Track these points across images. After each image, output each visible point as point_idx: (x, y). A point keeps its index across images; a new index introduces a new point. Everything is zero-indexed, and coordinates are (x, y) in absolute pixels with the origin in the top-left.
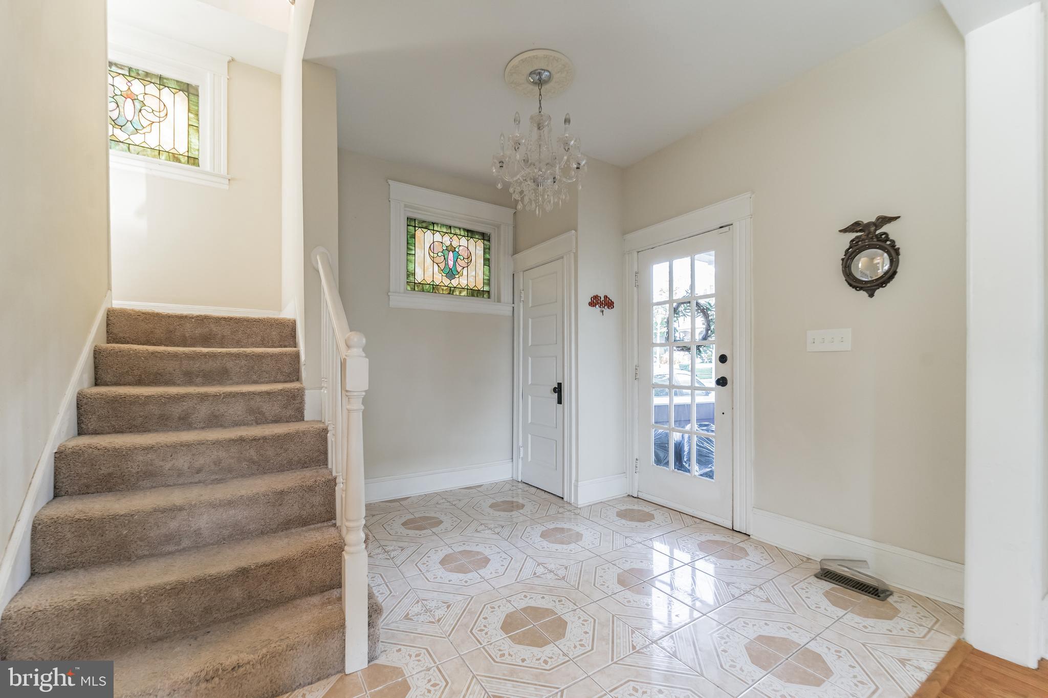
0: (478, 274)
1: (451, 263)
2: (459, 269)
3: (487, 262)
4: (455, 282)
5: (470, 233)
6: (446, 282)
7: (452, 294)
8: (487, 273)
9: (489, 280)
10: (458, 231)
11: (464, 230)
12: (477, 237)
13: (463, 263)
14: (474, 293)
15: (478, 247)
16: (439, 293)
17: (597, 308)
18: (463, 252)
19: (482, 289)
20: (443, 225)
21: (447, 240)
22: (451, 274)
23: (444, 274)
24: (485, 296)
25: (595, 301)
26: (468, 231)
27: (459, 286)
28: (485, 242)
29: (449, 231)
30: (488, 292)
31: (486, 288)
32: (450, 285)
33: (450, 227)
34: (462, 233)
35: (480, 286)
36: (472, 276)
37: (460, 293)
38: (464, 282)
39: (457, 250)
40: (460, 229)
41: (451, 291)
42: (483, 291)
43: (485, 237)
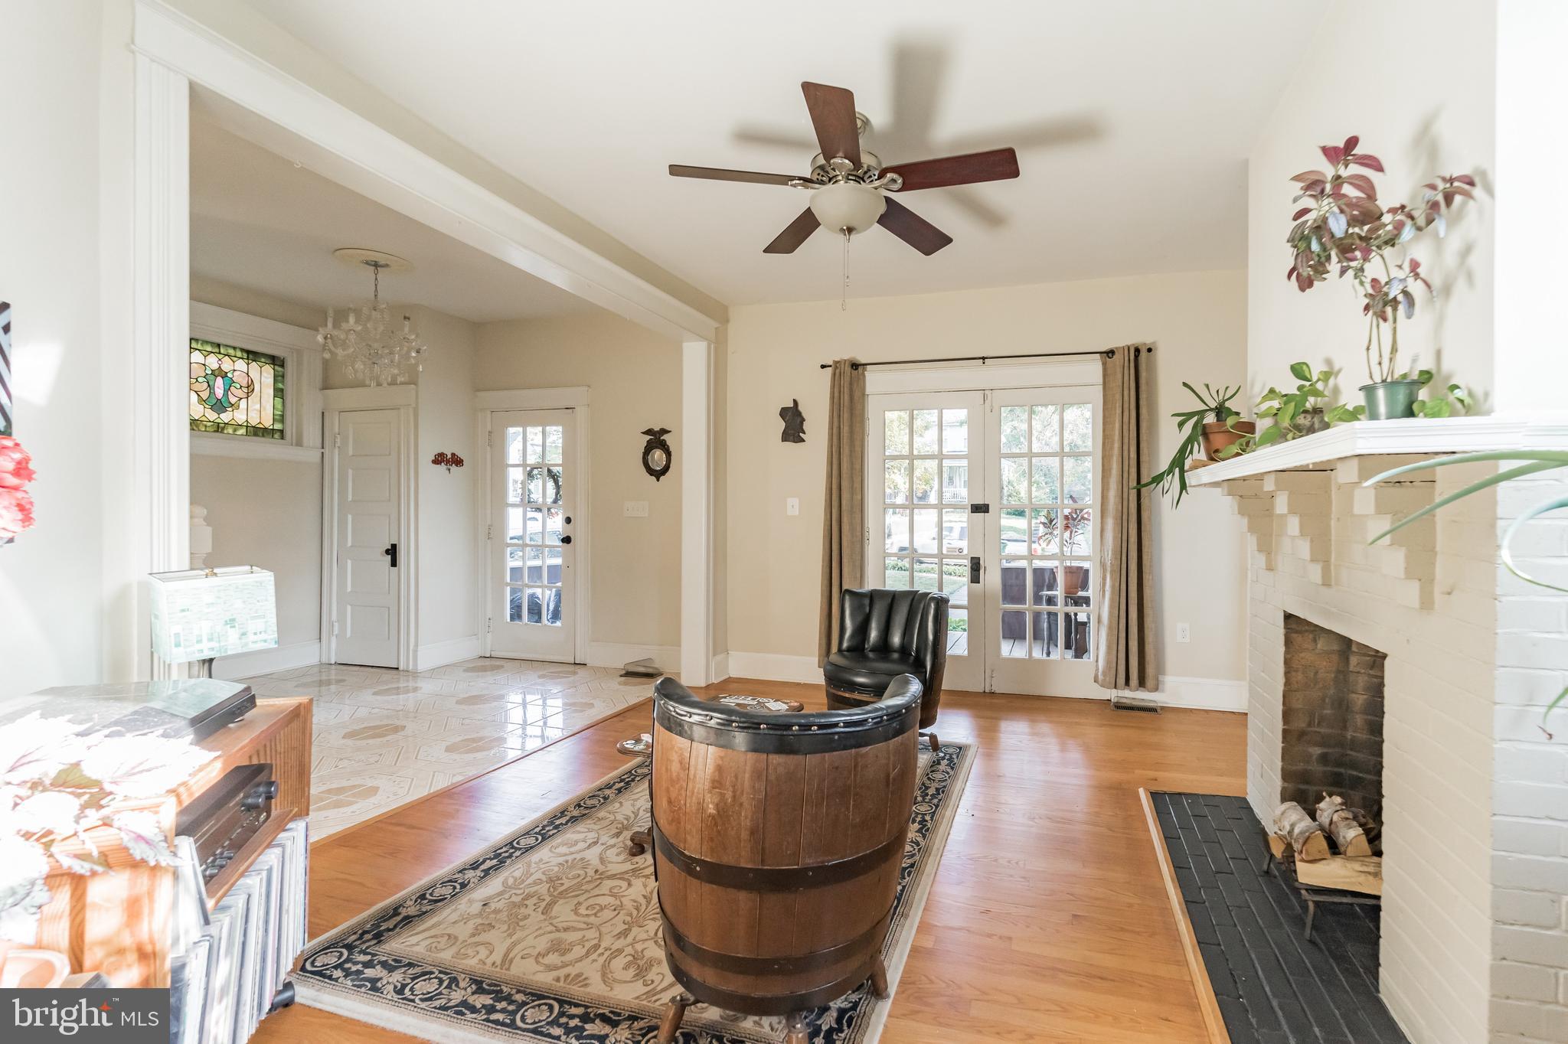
0: (265, 409)
1: (219, 392)
2: (233, 400)
3: (279, 393)
4: (225, 417)
5: (252, 355)
6: (212, 416)
7: (222, 432)
8: (279, 406)
9: (282, 416)
10: (231, 352)
11: (242, 350)
12: (263, 360)
13: (240, 393)
14: (257, 432)
15: (264, 374)
16: (199, 430)
17: (443, 467)
18: (240, 379)
19: (271, 427)
20: (207, 342)
21: (213, 362)
22: (219, 406)
23: (207, 406)
24: (276, 436)
25: (439, 459)
26: (248, 352)
27: (233, 422)
28: (277, 368)
29: (217, 350)
30: (282, 431)
31: (278, 426)
32: (219, 421)
33: (219, 346)
34: (239, 354)
35: (268, 423)
36: (255, 410)
37: (235, 430)
38: (240, 416)
39: (229, 375)
40: (234, 348)
41: (219, 428)
42: (273, 429)
43: (274, 360)
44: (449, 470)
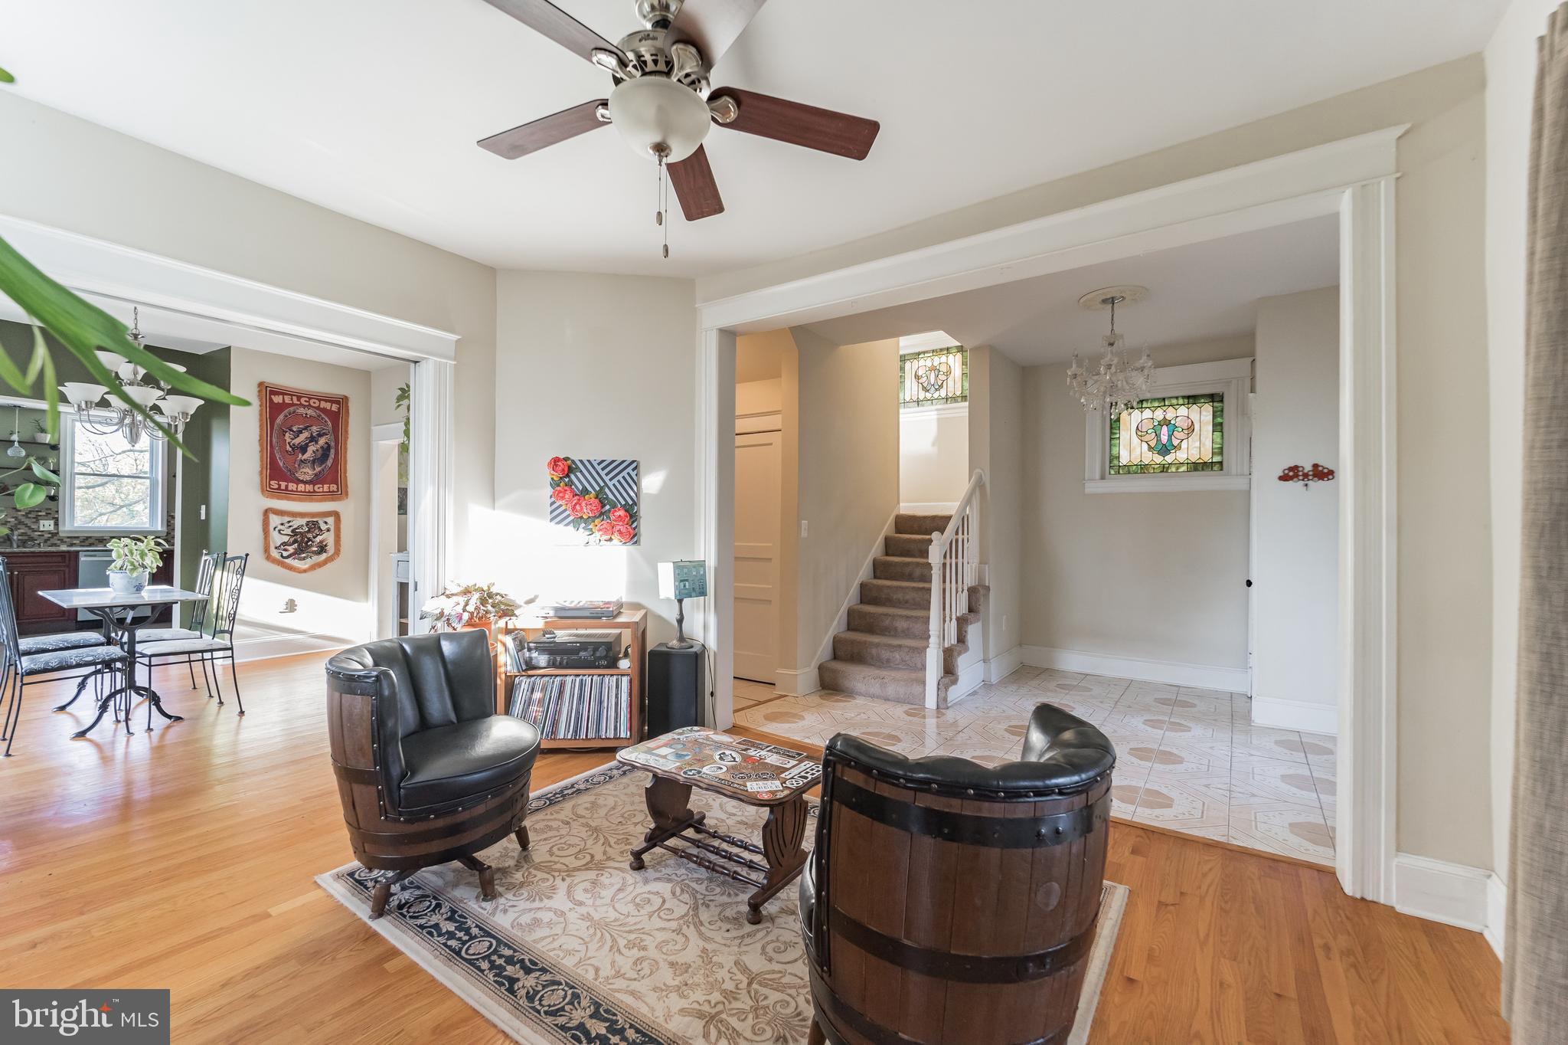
0: (1204, 444)
1: (1164, 439)
2: (1176, 442)
3: (1218, 427)
4: (1169, 459)
5: (1192, 399)
6: (1158, 459)
7: (1167, 472)
8: (1219, 440)
9: (1222, 448)
10: (1174, 401)
11: (1184, 397)
12: (1202, 401)
13: (1181, 435)
14: (1197, 467)
15: (1203, 413)
16: (1149, 473)
18: (1181, 423)
19: (1210, 461)
20: (1154, 400)
21: (1159, 414)
22: (1164, 450)
23: (1155, 452)
24: (1215, 468)
25: (1292, 474)
26: (1189, 397)
27: (1176, 462)
28: (1216, 404)
29: (1163, 404)
30: (1221, 463)
31: (1217, 459)
32: (1164, 462)
33: (1164, 399)
34: (1181, 401)
35: (1207, 457)
36: (1195, 447)
37: (1177, 469)
38: (1181, 456)
39: (1173, 422)
40: (1177, 398)
41: (1164, 468)
42: (1212, 462)
43: (1214, 398)
44: (1306, 485)
